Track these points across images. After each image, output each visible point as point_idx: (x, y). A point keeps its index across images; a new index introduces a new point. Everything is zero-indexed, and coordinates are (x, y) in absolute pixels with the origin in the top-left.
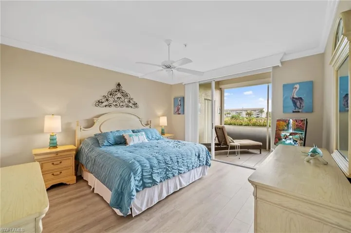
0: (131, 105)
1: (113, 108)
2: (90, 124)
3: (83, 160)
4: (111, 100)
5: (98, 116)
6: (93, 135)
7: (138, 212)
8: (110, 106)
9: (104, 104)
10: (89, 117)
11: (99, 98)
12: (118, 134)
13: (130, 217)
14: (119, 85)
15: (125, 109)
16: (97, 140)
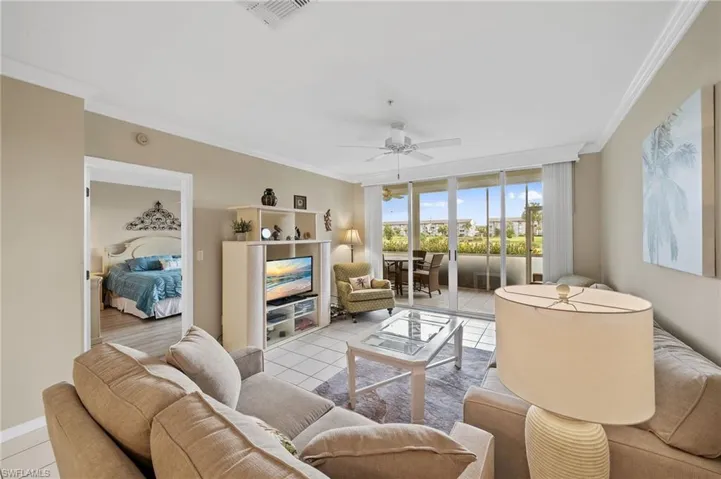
0: (174, 226)
1: (150, 232)
2: (121, 249)
3: (112, 286)
4: (147, 221)
5: (130, 241)
6: (124, 262)
7: (161, 316)
8: (146, 228)
9: (139, 227)
10: (119, 241)
11: (131, 220)
12: (153, 260)
13: (152, 319)
14: (158, 204)
15: (167, 231)
16: (128, 266)
